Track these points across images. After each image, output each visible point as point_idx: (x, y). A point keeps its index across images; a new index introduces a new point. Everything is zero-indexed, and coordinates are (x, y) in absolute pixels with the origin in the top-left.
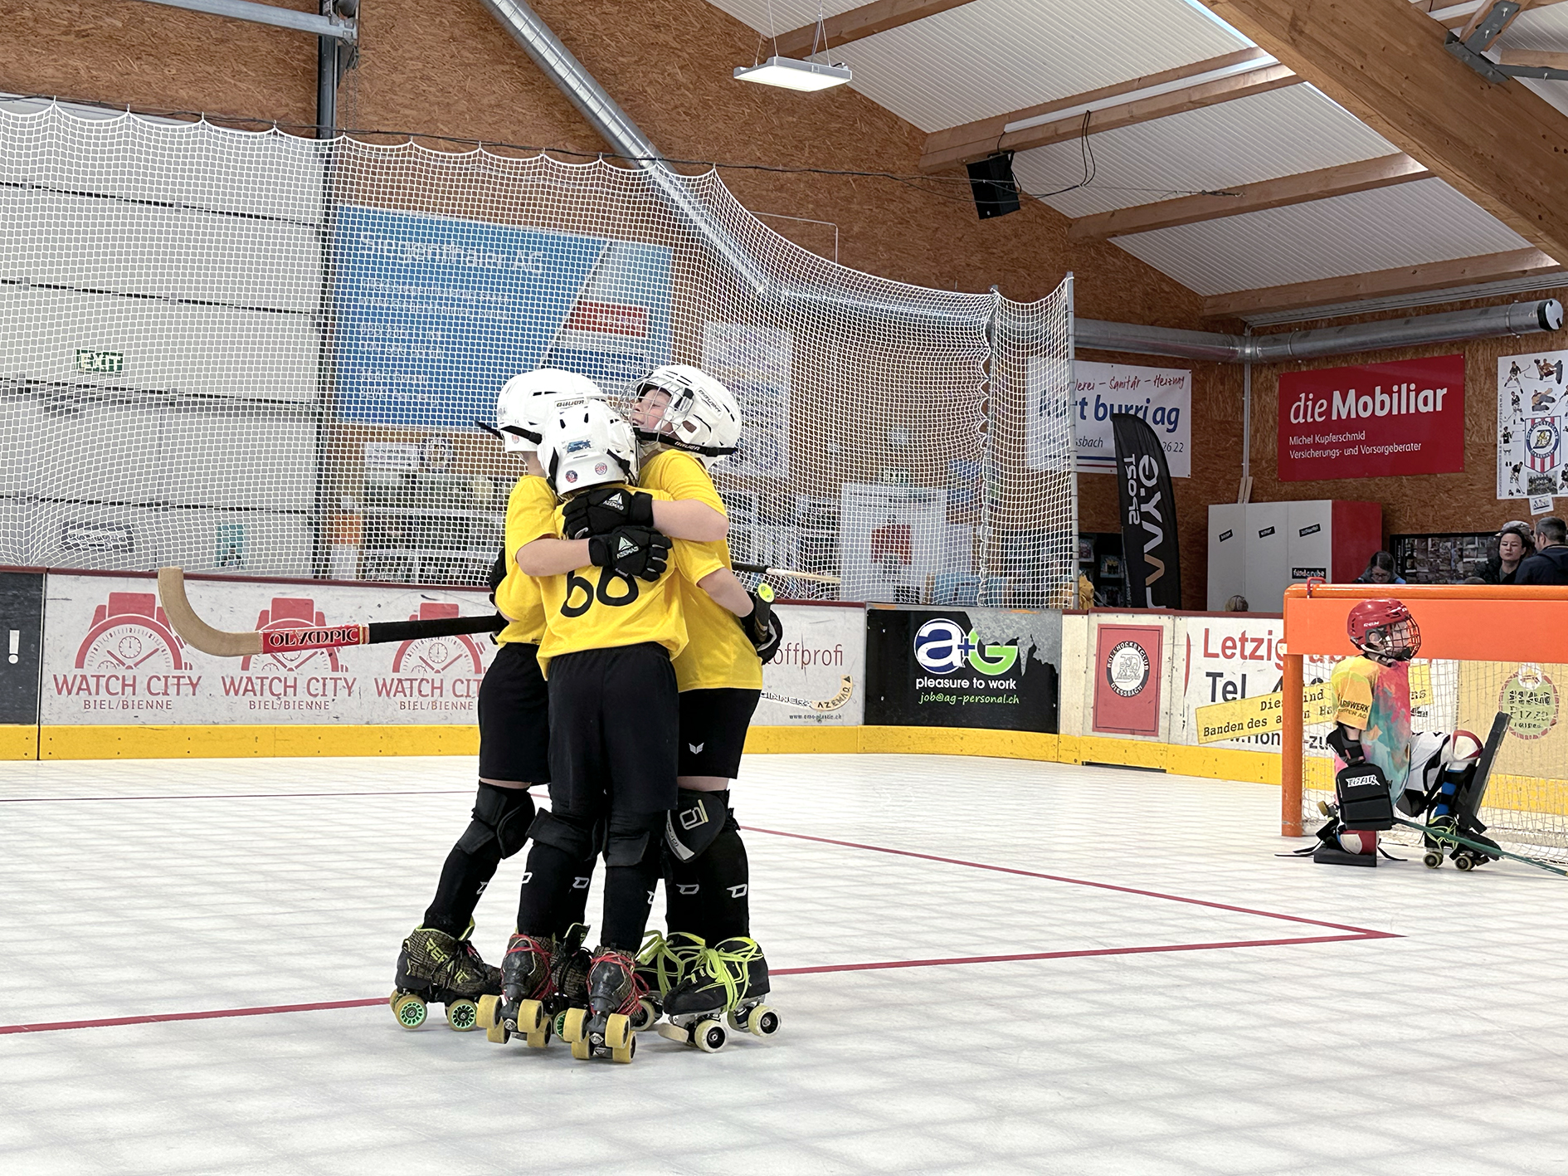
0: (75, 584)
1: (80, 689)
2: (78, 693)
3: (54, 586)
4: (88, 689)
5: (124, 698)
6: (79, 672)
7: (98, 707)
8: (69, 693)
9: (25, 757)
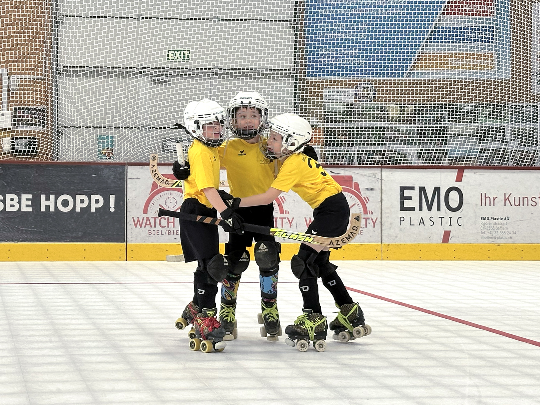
0: (141, 170)
1: (146, 224)
2: (145, 227)
3: (132, 171)
4: (150, 224)
5: (168, 229)
6: (145, 216)
7: (156, 233)
8: (141, 227)
9: (120, 259)
